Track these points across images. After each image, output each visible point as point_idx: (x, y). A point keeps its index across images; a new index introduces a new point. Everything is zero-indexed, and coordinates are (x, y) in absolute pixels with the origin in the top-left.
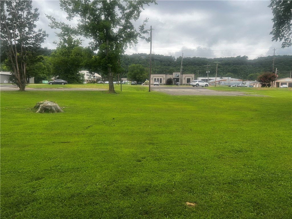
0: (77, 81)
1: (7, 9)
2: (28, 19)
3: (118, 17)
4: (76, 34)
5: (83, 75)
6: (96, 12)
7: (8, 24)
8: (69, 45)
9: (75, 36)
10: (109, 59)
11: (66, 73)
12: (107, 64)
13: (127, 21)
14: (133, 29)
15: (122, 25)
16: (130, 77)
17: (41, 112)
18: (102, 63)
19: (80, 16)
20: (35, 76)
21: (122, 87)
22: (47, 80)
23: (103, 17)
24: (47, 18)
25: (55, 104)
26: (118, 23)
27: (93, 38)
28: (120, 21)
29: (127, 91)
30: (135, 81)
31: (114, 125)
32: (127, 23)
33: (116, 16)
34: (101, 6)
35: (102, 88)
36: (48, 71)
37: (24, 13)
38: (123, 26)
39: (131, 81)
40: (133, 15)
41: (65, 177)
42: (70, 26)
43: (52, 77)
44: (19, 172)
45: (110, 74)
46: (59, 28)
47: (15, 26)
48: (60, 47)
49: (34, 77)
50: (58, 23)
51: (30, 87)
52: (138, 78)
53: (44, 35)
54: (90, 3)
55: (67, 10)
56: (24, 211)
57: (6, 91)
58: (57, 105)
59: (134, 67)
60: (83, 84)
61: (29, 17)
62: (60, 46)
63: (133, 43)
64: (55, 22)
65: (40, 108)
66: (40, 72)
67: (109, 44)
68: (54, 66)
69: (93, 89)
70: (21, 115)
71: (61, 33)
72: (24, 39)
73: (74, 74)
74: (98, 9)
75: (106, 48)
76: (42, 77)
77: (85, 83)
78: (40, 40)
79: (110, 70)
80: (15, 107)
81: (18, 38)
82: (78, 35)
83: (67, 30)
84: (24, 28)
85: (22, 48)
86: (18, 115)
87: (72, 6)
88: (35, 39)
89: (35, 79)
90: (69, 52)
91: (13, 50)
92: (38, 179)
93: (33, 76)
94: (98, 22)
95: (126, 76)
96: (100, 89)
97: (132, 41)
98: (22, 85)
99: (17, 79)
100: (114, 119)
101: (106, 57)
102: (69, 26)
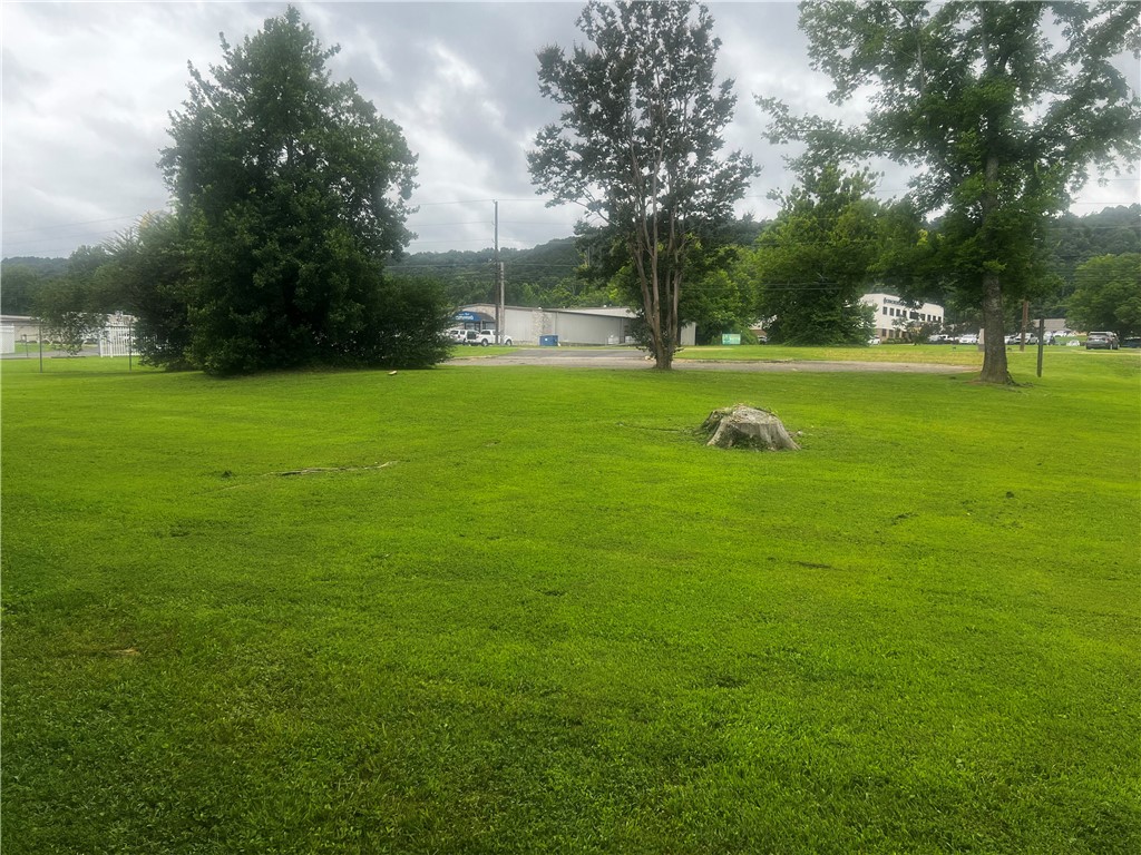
0: (845, 337)
1: (638, 100)
2: (698, 123)
3: (1050, 54)
4: (858, 153)
5: (868, 313)
6: (949, 51)
7: (637, 148)
8: (823, 197)
9: (857, 159)
10: (995, 237)
11: (805, 305)
12: (985, 259)
13: (1093, 67)
14: (1124, 96)
15: (1067, 87)
16: (1083, 313)
17: (722, 444)
18: (960, 257)
19: (880, 81)
20: (698, 319)
21: (1044, 360)
22: (735, 332)
23: (978, 68)
24: (759, 108)
25: (770, 418)
26: (1048, 79)
27: (928, 161)
28: (1058, 69)
29: (1070, 375)
30: (1110, 333)
31: (1014, 524)
32: (1094, 76)
33: (1040, 51)
34: (975, 22)
35: (950, 364)
36: (744, 299)
37: (686, 102)
38: (1071, 89)
39: (1088, 330)
40: (1129, 32)
41: (823, 700)
42: (840, 125)
43: (755, 321)
44: (666, 644)
45: (994, 301)
46: (798, 139)
47: (657, 152)
48: (789, 209)
49: (694, 324)
50: (794, 121)
51: (686, 356)
52: (1127, 315)
53: (745, 173)
54: (925, 19)
55: (833, 65)
56: (690, 786)
57: (618, 370)
58: (778, 421)
59: (1106, 268)
60: (864, 344)
61: (701, 116)
62: (790, 207)
63: (1120, 160)
64: (787, 120)
65: (721, 429)
66: (715, 306)
67: (999, 177)
68: (765, 281)
69: (910, 365)
70: (663, 449)
71: (805, 156)
72: (682, 192)
73: (833, 309)
74: (960, 38)
75: (984, 196)
76: (722, 323)
77: (876, 341)
78: (731, 191)
79: (992, 284)
80: (644, 422)
81: (664, 192)
82: (865, 156)
83: (828, 143)
84: (685, 156)
85: (673, 223)
86: (654, 449)
87: (852, 49)
88: (717, 188)
89: (697, 328)
90: (821, 224)
91: (647, 234)
92: (727, 682)
93: (693, 320)
94: (956, 92)
95: (1058, 310)
96: (937, 366)
97: (1113, 152)
98: (663, 349)
99: (652, 331)
100: (1012, 496)
101: (981, 234)
102: (835, 126)
